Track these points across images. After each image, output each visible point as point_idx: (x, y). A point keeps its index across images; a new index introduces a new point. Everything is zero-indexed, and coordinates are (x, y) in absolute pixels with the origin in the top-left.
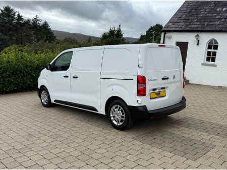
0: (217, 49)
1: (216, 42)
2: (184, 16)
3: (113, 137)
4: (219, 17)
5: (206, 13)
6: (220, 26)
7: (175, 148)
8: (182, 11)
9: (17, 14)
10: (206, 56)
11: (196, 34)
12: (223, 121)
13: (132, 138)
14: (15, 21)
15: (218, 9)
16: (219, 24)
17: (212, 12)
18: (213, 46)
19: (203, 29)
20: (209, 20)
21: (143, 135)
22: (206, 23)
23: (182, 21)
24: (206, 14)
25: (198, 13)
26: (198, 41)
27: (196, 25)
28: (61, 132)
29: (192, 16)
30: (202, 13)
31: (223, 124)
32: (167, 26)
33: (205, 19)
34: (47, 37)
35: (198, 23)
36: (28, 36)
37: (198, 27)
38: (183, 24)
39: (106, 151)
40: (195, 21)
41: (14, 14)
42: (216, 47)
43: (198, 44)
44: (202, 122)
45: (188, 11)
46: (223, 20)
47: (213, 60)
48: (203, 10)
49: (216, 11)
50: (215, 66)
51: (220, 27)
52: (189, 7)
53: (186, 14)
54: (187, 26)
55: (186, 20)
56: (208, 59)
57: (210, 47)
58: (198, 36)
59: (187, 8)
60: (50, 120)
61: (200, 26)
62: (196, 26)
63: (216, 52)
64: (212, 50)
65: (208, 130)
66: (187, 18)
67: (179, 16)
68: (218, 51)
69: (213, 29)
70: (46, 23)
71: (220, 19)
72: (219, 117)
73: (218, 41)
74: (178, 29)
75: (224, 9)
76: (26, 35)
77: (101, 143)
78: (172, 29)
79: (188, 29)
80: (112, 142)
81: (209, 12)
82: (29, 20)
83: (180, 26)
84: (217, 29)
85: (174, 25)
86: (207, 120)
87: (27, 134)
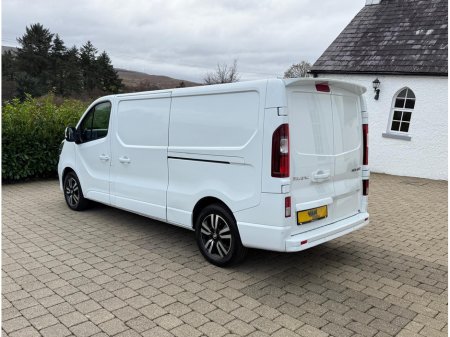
0: (413, 107)
1: (411, 94)
2: (352, 44)
3: (200, 288)
4: (418, 47)
5: (394, 38)
6: (421, 63)
7: (329, 316)
8: (348, 36)
9: (54, 38)
10: (392, 120)
11: (374, 78)
12: (428, 253)
13: (239, 291)
14: (50, 51)
15: (418, 33)
16: (419, 60)
17: (404, 38)
18: (405, 100)
19: (387, 69)
20: (398, 52)
21: (264, 284)
22: (393, 58)
23: (348, 53)
24: (394, 41)
25: (378, 39)
26: (378, 92)
27: (375, 60)
28: (94, 272)
29: (367, 44)
30: (386, 38)
31: (429, 259)
32: (320, 62)
33: (391, 50)
34: (106, 81)
35: (378, 58)
36: (73, 78)
37: (377, 66)
38: (349, 58)
39: (179, 322)
40: (373, 53)
41: (49, 39)
42: (411, 104)
43: (377, 98)
44: (386, 254)
45: (360, 35)
46: (426, 52)
47: (405, 128)
48: (388, 34)
49: (412, 36)
50: (408, 139)
51: (420, 66)
52: (361, 27)
53: (356, 40)
54: (357, 63)
55: (355, 53)
56: (395, 127)
57: (399, 103)
58: (377, 82)
59: (358, 29)
60: (81, 242)
61: (382, 63)
62: (374, 63)
63: (410, 114)
64: (403, 110)
65: (398, 273)
66: (357, 48)
67: (343, 44)
68: (415, 112)
69: (406, 69)
70: (104, 55)
71: (421, 50)
72: (418, 244)
73: (415, 93)
74: (339, 68)
75: (429, 32)
76: (70, 77)
77: (173, 300)
78: (330, 68)
79: (358, 68)
80: (196, 298)
81: (399, 38)
82: (74, 51)
83: (345, 63)
84: (416, 69)
85: (332, 60)
86: (395, 250)
87: (25, 272)
